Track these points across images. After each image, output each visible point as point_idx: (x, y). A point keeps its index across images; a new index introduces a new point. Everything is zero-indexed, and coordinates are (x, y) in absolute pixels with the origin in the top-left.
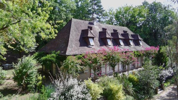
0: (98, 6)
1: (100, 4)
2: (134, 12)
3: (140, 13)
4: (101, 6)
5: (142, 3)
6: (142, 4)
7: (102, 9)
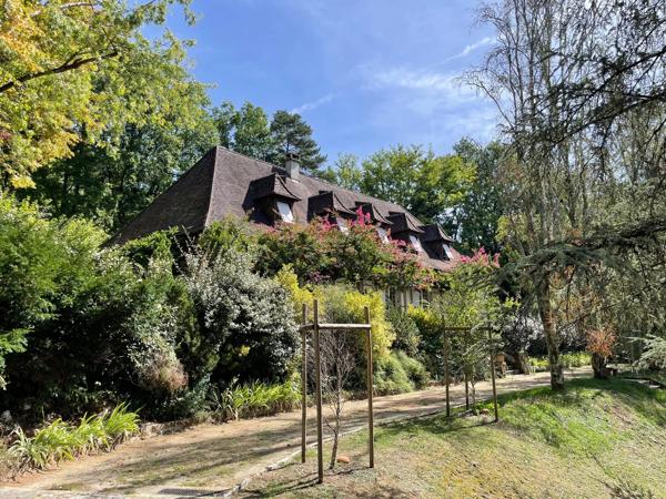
0: (299, 144)
1: (306, 138)
2: (426, 172)
3: (447, 175)
4: (311, 144)
5: (454, 148)
6: (453, 153)
7: (315, 152)
